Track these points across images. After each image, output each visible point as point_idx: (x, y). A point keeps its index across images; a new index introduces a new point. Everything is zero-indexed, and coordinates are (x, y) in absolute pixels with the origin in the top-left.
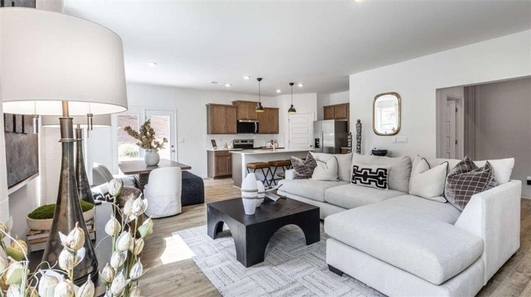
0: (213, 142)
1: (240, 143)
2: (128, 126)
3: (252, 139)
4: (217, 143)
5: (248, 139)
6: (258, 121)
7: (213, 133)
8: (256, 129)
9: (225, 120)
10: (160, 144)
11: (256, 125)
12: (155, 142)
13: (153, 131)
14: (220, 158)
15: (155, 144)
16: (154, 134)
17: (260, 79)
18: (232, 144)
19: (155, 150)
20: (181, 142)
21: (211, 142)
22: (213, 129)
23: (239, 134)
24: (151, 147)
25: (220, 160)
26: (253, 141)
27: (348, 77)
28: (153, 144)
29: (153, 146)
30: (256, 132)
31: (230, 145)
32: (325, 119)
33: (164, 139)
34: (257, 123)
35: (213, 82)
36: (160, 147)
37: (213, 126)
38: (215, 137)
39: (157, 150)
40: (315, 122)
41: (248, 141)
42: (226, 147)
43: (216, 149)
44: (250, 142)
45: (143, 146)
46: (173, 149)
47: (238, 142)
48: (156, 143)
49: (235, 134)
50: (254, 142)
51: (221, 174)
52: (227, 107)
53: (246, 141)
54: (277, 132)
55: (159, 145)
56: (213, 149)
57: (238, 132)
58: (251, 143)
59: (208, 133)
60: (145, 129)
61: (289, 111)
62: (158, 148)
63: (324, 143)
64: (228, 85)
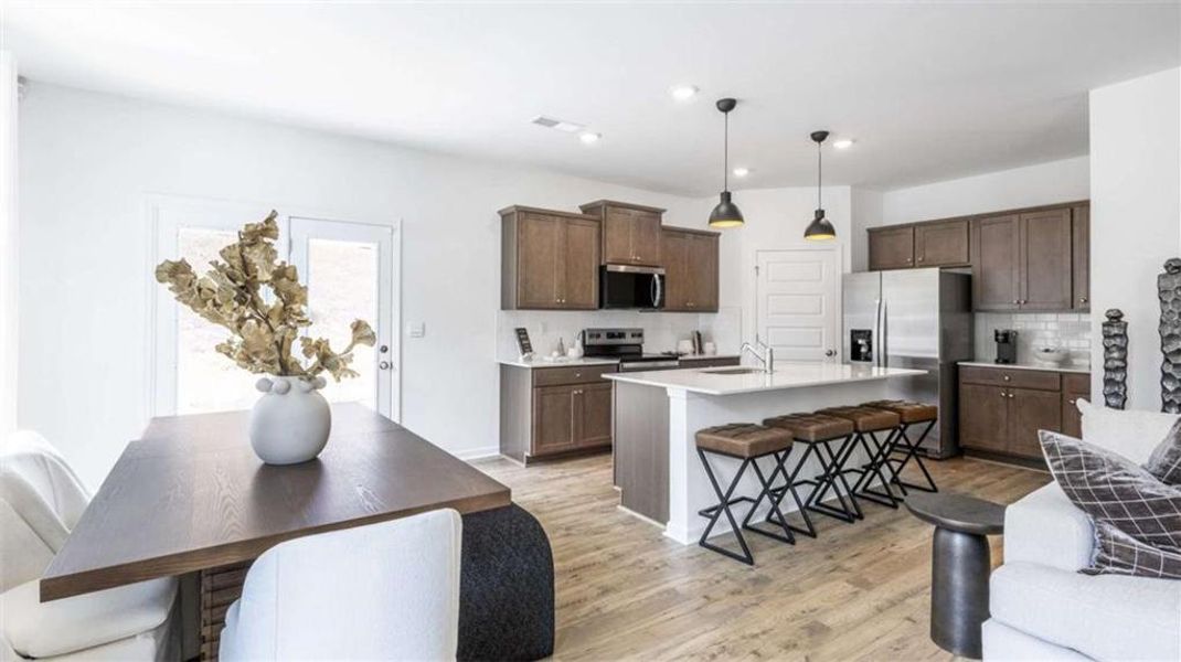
0: (522, 334)
1: (604, 340)
2: (175, 259)
3: (639, 327)
4: (534, 338)
5: (626, 327)
6: (662, 271)
7: (526, 305)
8: (658, 297)
9: (562, 262)
10: (337, 348)
11: (658, 282)
12: (306, 340)
13: (294, 280)
14: (548, 390)
15: (307, 353)
16: (304, 301)
17: (728, 105)
18: (578, 343)
19: (305, 385)
20: (415, 335)
21: (514, 335)
22: (521, 294)
23: (604, 311)
24: (286, 368)
25: (548, 400)
26: (640, 335)
27: (1086, 96)
28: (296, 351)
29: (296, 363)
30: (656, 304)
31: (573, 346)
32: (872, 268)
33: (358, 327)
34: (662, 277)
35: (541, 121)
36: (333, 367)
37: (525, 283)
38: (528, 320)
39: (322, 384)
40: (844, 277)
41: (628, 336)
42: (563, 352)
43: (530, 359)
44: (633, 336)
45: (248, 359)
46: (385, 357)
47: (598, 336)
48: (312, 347)
49: (594, 309)
50: (645, 334)
51: (551, 447)
52: (567, 218)
53: (621, 335)
54: (712, 307)
55: (326, 360)
56: (519, 360)
57: (601, 306)
58: (635, 341)
59: (505, 306)
60: (246, 266)
61: (808, 233)
62: (325, 374)
63: (889, 345)
64: (589, 138)
